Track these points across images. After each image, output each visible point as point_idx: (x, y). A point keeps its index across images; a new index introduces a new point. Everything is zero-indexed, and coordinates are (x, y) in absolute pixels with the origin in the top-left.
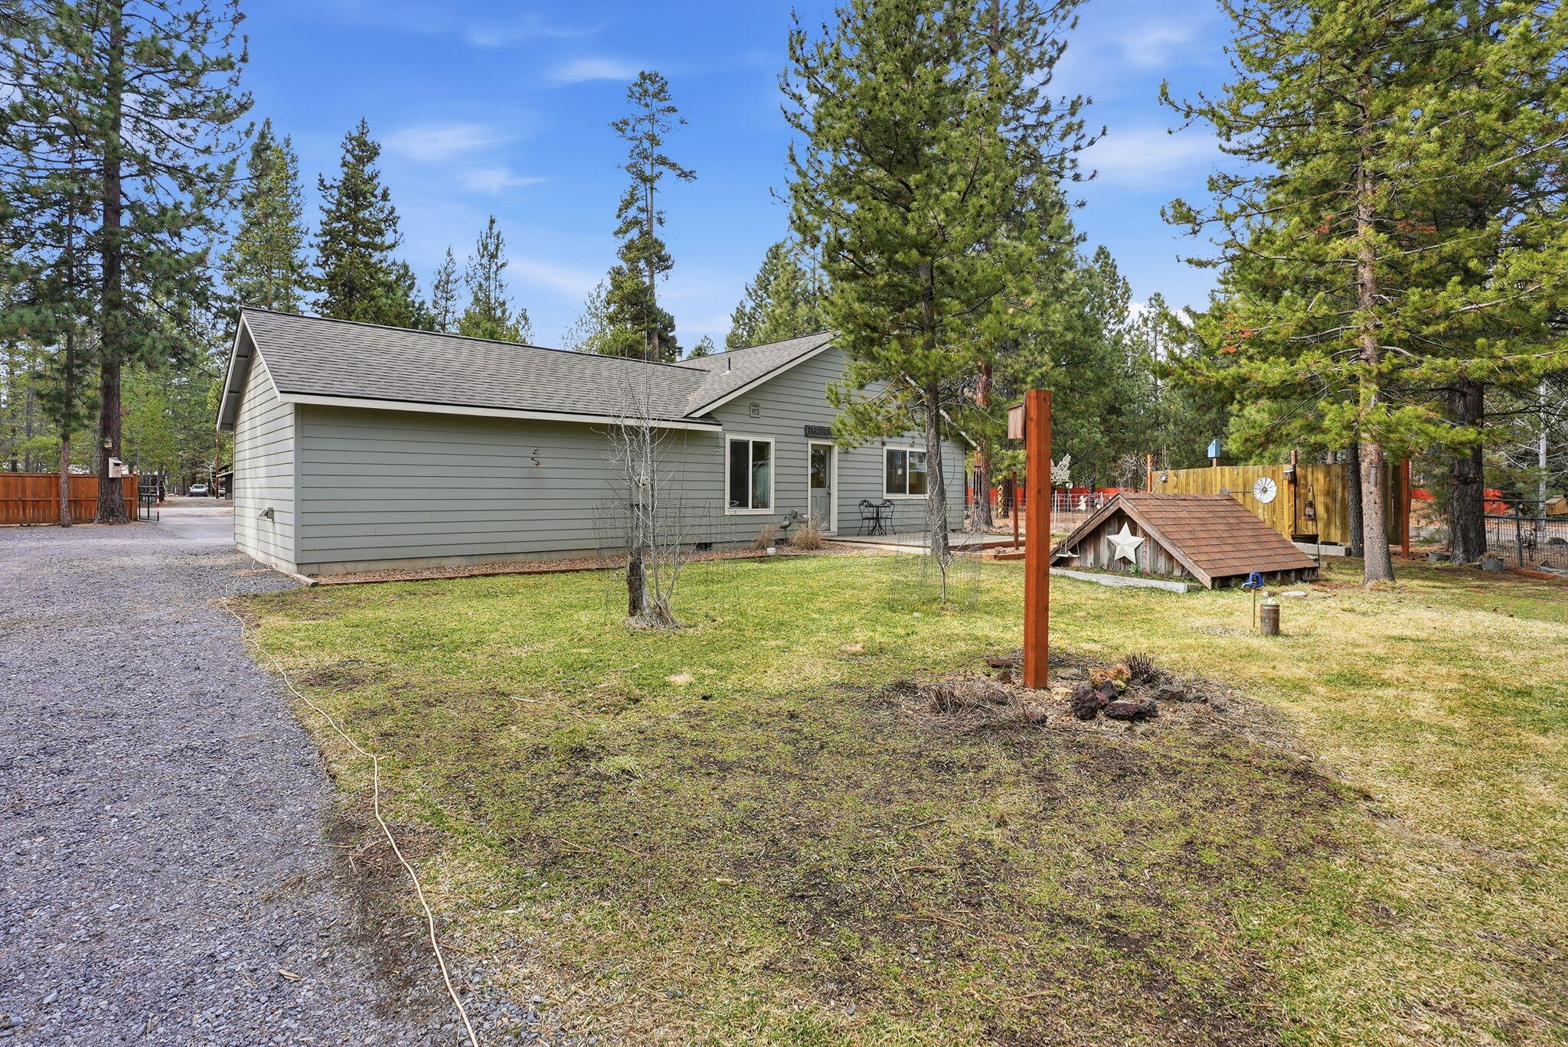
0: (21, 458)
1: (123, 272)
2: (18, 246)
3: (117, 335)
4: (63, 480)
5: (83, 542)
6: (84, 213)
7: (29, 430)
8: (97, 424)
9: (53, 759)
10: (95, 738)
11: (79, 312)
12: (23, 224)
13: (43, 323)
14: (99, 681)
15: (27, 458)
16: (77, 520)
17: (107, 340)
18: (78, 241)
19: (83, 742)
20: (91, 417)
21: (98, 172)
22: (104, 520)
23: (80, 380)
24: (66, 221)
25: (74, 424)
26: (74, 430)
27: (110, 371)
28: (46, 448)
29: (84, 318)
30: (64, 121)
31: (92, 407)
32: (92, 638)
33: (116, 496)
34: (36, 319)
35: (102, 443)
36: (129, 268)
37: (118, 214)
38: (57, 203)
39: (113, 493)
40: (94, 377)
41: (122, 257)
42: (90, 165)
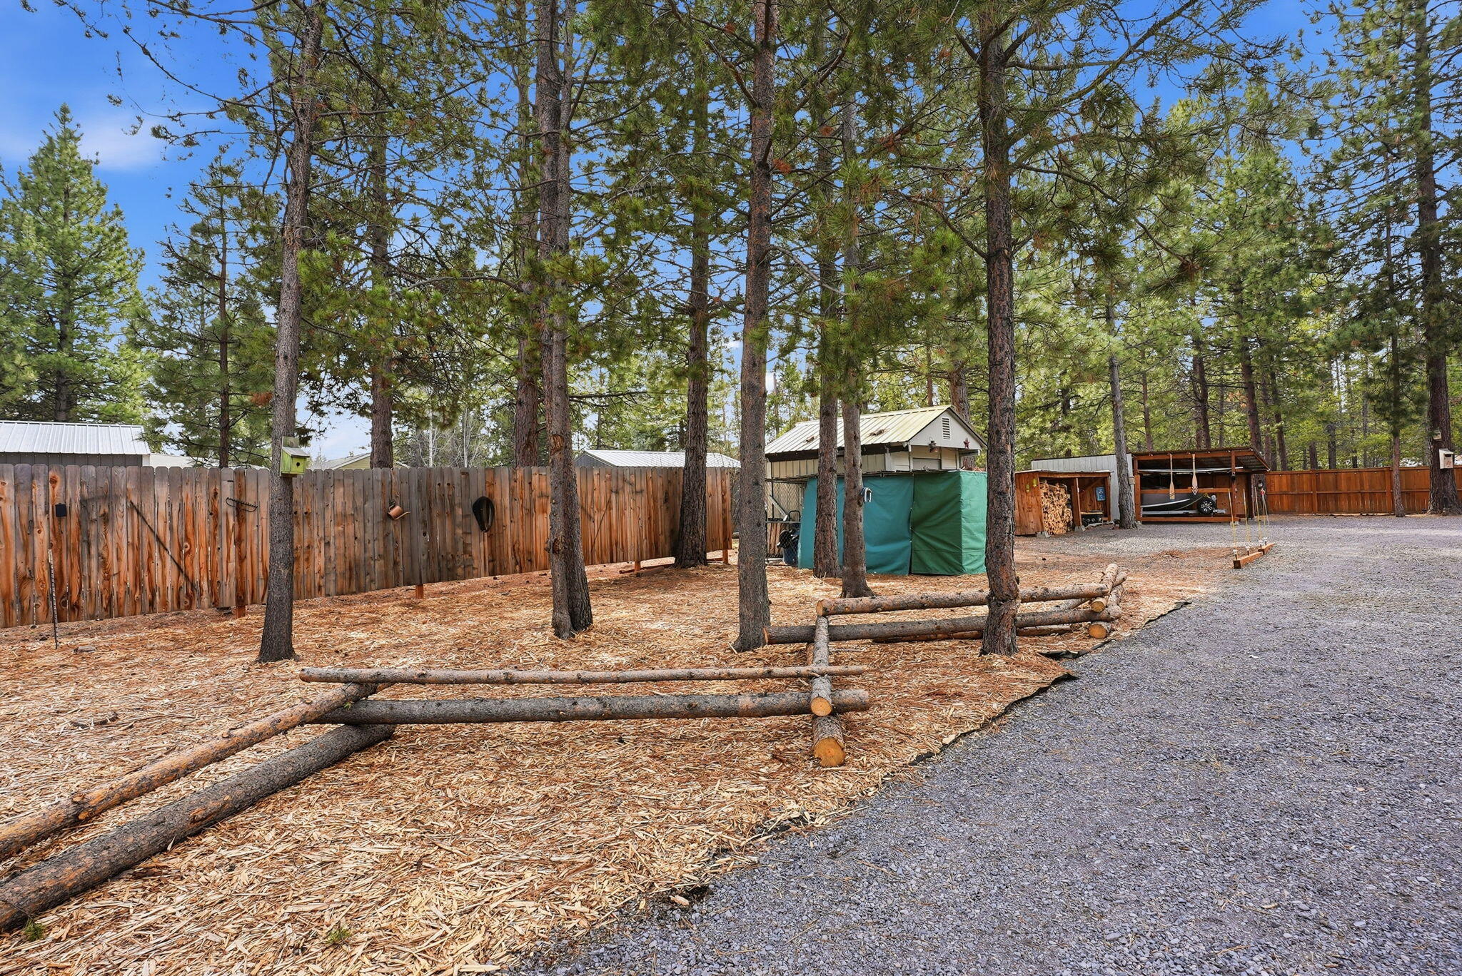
0: (1360, 454)
1: (1443, 263)
2: (1345, 272)
3: (1440, 327)
4: (1394, 474)
5: (1417, 531)
6: (1399, 220)
7: (1365, 429)
8: (1425, 417)
9: (1376, 725)
10: (1414, 718)
11: (1402, 313)
12: (1349, 250)
13: (1371, 332)
14: (1423, 666)
15: (1365, 455)
16: (1411, 511)
17: (1431, 334)
18: (1397, 248)
19: (1402, 718)
20: (1419, 412)
21: (1411, 177)
22: (1437, 511)
23: (1406, 378)
24: (1384, 235)
25: (1402, 420)
26: (1403, 426)
27: (1436, 364)
28: (1380, 444)
29: (1408, 318)
30: (1378, 145)
31: (1420, 401)
32: (1418, 624)
33: (1449, 488)
34: (1364, 329)
35: (1431, 435)
36: (1449, 258)
37: (1434, 208)
38: (1375, 221)
39: (1445, 484)
40: (1420, 372)
41: (1441, 249)
42: (1404, 173)
